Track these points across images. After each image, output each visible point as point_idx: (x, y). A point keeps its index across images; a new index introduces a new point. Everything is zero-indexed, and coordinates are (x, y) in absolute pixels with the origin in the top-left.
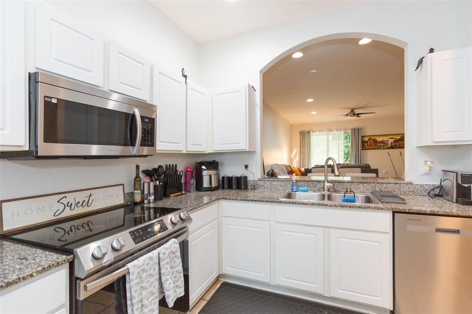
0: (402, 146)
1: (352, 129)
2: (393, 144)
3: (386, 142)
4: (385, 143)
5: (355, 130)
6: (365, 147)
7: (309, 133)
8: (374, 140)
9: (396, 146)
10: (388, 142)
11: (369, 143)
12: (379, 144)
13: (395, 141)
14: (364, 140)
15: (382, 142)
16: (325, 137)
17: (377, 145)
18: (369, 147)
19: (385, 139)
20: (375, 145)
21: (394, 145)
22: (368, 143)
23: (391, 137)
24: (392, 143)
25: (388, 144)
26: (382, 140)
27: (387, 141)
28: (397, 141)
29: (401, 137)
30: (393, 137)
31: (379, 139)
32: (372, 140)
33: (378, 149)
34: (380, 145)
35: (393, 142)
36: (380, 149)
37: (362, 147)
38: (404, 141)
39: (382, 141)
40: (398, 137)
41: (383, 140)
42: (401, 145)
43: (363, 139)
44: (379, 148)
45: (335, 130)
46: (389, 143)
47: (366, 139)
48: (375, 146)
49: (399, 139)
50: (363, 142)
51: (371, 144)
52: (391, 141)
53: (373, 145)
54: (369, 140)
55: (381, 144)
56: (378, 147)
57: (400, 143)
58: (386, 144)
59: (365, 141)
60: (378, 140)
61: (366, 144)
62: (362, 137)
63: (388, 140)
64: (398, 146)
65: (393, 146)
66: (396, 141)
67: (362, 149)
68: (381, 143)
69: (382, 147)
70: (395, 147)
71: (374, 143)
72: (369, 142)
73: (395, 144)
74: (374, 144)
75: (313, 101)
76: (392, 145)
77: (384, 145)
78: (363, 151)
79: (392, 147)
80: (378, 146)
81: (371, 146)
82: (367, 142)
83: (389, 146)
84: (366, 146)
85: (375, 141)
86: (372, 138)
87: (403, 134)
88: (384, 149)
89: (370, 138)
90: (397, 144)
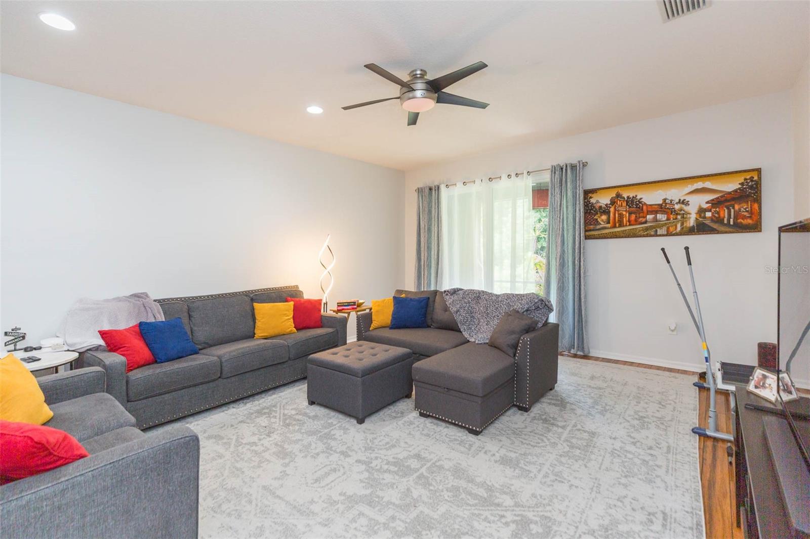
1: (554, 170)
2: (709, 214)
3: (677, 207)
4: (673, 211)
6: (598, 227)
8: (631, 202)
9: (719, 221)
10: (686, 208)
11: (612, 215)
12: (650, 217)
13: (715, 203)
14: (598, 202)
15: (664, 208)
17: (644, 220)
18: (615, 227)
19: (674, 194)
20: (636, 220)
21: (712, 219)
22: (608, 213)
23: (699, 185)
24: (701, 211)
25: (685, 216)
26: (661, 202)
27: (683, 202)
28: (726, 201)
29: (742, 184)
30: (708, 184)
31: (651, 198)
32: (624, 204)
33: (647, 236)
34: (655, 220)
35: (705, 206)
36: (656, 235)
37: (586, 231)
38: (758, 200)
39: (660, 205)
40: (731, 186)
41: (665, 200)
42: (744, 217)
43: (593, 201)
44: (650, 232)
45: (504, 177)
46: (692, 210)
47: (603, 200)
48: (637, 222)
49: (735, 191)
50: (590, 211)
51: (621, 216)
52: (702, 200)
53: (629, 221)
54: (613, 202)
55: (659, 216)
56: (647, 229)
57: (737, 207)
58: (679, 217)
59: (601, 207)
60: (648, 203)
61: (604, 217)
62: (590, 192)
63: (688, 198)
64: (732, 223)
65: (707, 222)
66: (722, 201)
67: (587, 238)
68: (655, 212)
69: (661, 227)
70: (715, 226)
71: (630, 213)
72: (612, 210)
73: (718, 213)
74: (633, 217)
76: (705, 217)
77: (668, 219)
78: (590, 242)
79: (701, 228)
80: (646, 222)
81: (620, 226)
82: (605, 211)
83: (691, 222)
84: (603, 225)
85: (635, 206)
86: (625, 196)
87: (759, 171)
88: (669, 234)
89: (618, 196)
90: (724, 213)
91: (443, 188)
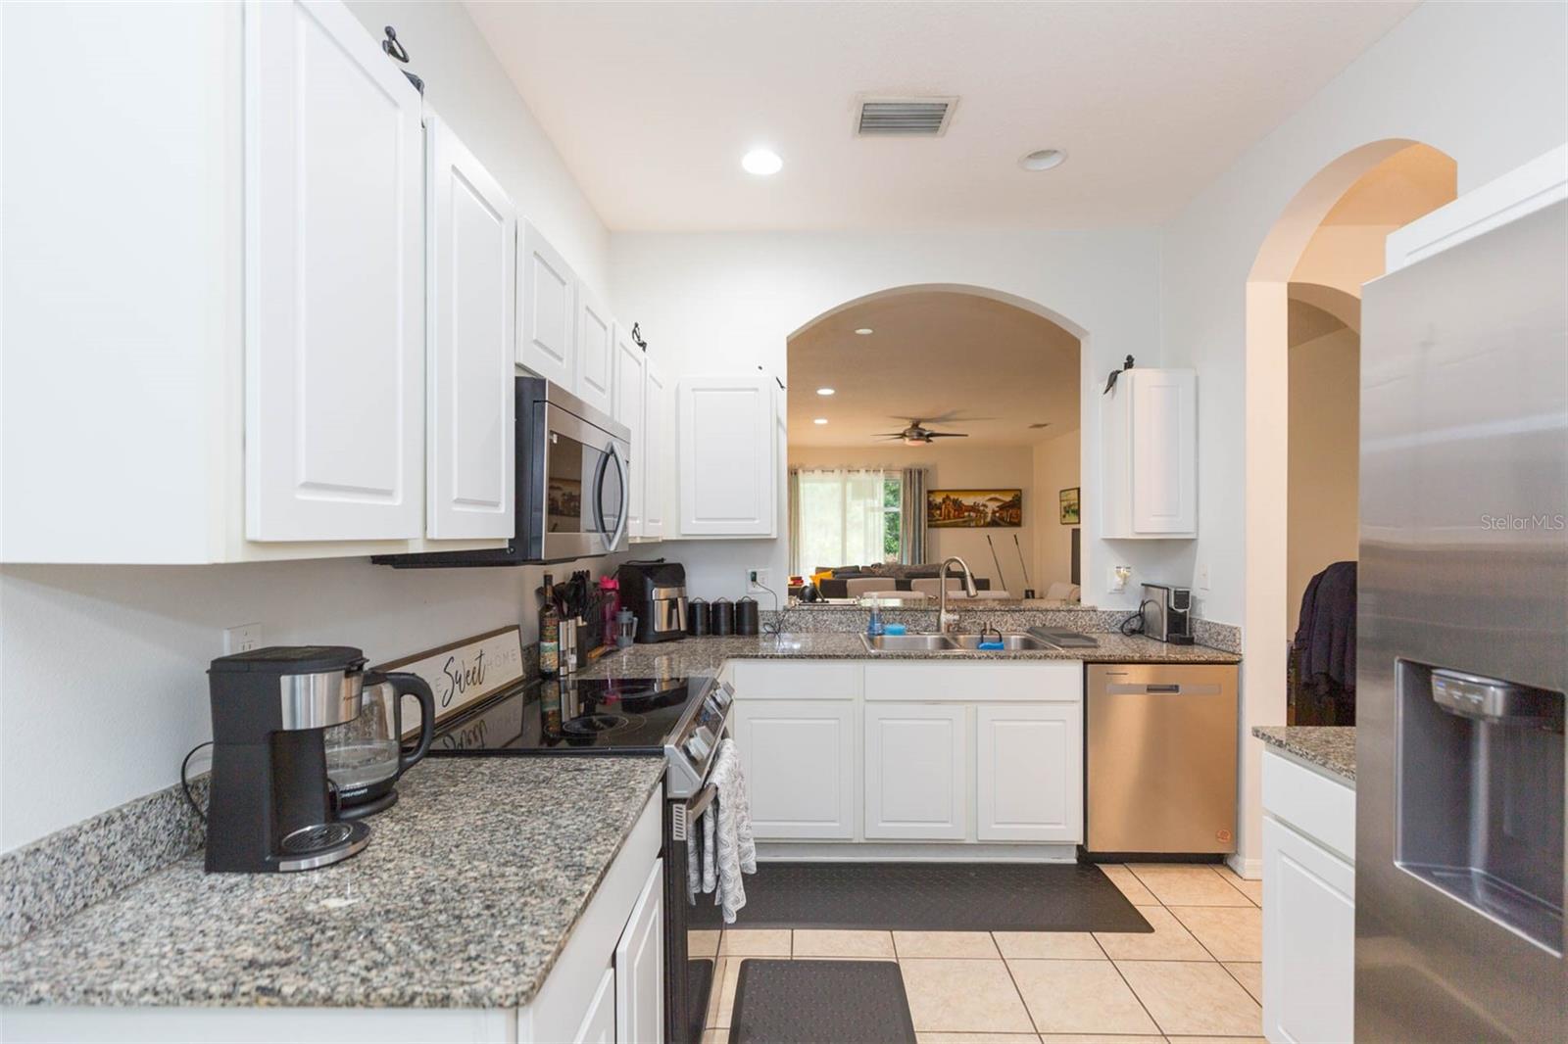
0: (1016, 521)
1: (905, 471)
2: (997, 515)
3: (982, 508)
4: (979, 510)
5: (911, 472)
6: (935, 519)
7: (795, 473)
8: (955, 502)
9: (1002, 519)
10: (986, 510)
11: (943, 511)
12: (966, 514)
13: (1001, 508)
14: (934, 500)
15: (974, 508)
16: (837, 485)
18: (944, 519)
19: (981, 499)
20: (958, 515)
22: (941, 509)
23: (993, 495)
24: (994, 512)
25: (985, 515)
26: (972, 504)
27: (985, 506)
29: (1013, 497)
30: (997, 496)
31: (968, 501)
32: (951, 503)
33: (965, 527)
34: (969, 515)
35: (997, 509)
36: (970, 527)
37: (928, 521)
38: (1020, 508)
39: (972, 507)
40: (1008, 498)
41: (975, 503)
42: (1014, 518)
43: (931, 499)
44: (966, 524)
45: (863, 471)
46: (989, 511)
47: (939, 499)
48: (958, 517)
49: (1010, 501)
50: (931, 506)
51: (949, 512)
52: (993, 506)
53: (954, 515)
54: (944, 502)
55: (972, 514)
56: (965, 522)
57: (1010, 511)
58: (982, 515)
59: (936, 504)
60: (965, 504)
61: (938, 512)
62: (930, 492)
63: (987, 503)
64: (1009, 521)
65: (997, 519)
66: (1004, 507)
67: (930, 526)
68: (970, 511)
69: (972, 521)
70: (1001, 522)
71: (955, 511)
72: (943, 507)
73: (1002, 514)
74: (956, 513)
75: (834, 394)
76: (995, 516)
77: (977, 516)
78: (934, 530)
79: (994, 523)
80: (964, 517)
81: (949, 518)
82: (939, 507)
83: (989, 519)
84: (937, 517)
85: (958, 505)
86: (952, 497)
87: (1020, 490)
88: (977, 526)
89: (948, 497)
90: (1005, 515)
91: (800, 472)
